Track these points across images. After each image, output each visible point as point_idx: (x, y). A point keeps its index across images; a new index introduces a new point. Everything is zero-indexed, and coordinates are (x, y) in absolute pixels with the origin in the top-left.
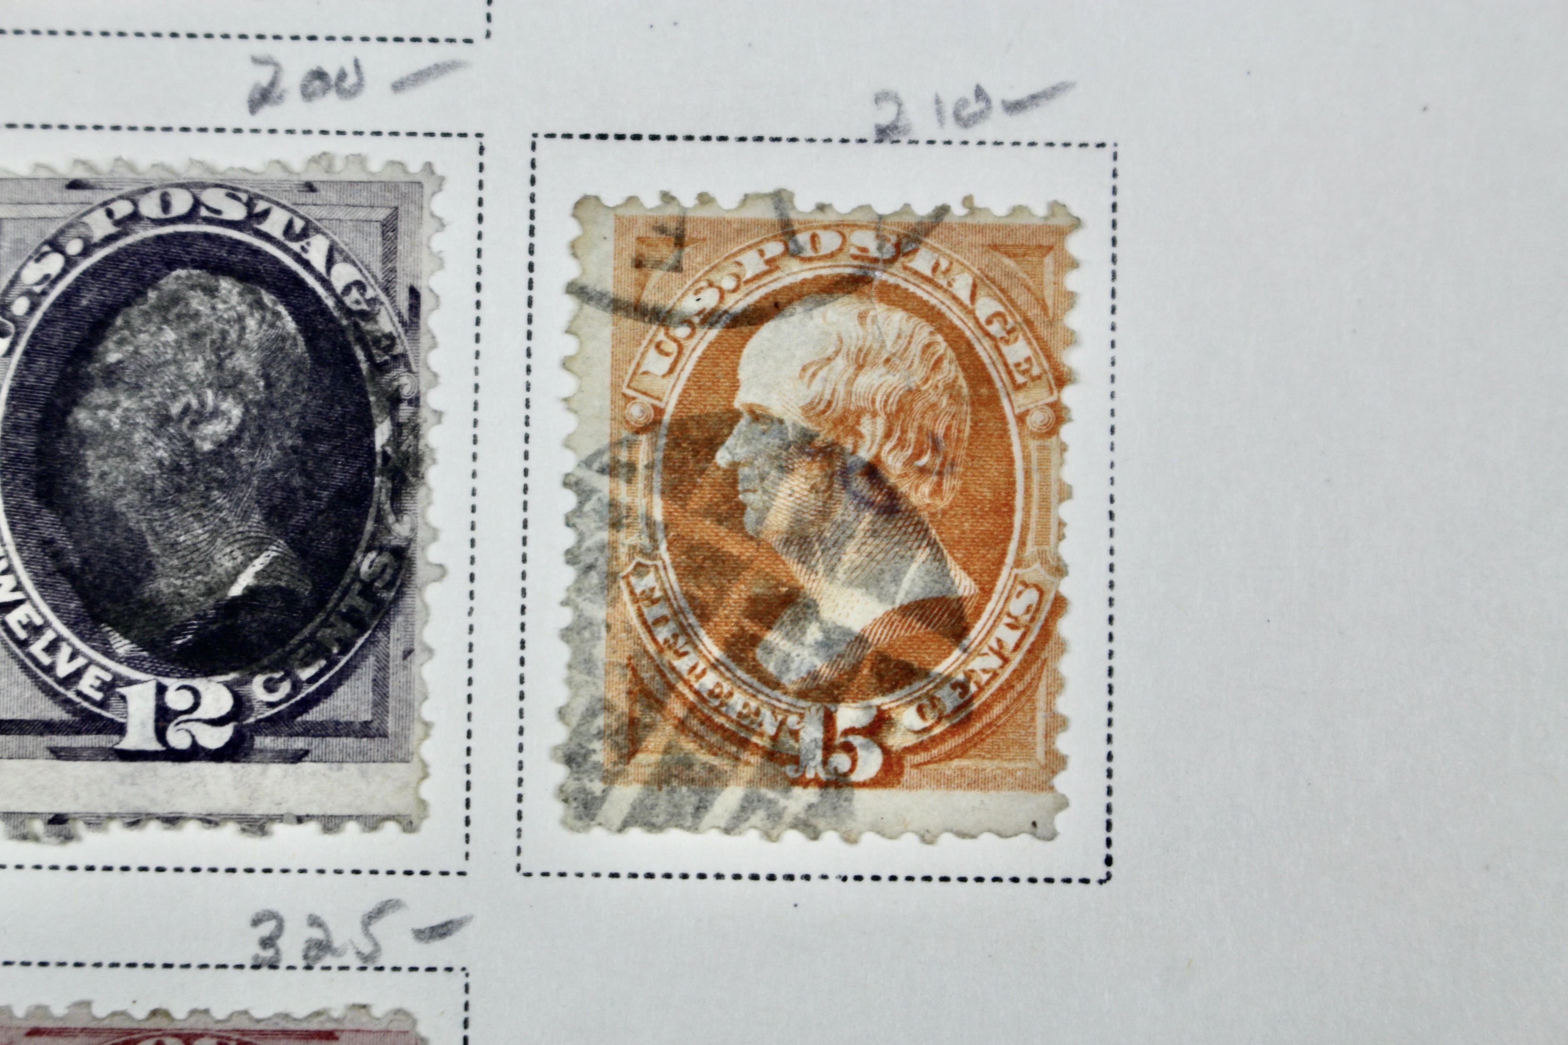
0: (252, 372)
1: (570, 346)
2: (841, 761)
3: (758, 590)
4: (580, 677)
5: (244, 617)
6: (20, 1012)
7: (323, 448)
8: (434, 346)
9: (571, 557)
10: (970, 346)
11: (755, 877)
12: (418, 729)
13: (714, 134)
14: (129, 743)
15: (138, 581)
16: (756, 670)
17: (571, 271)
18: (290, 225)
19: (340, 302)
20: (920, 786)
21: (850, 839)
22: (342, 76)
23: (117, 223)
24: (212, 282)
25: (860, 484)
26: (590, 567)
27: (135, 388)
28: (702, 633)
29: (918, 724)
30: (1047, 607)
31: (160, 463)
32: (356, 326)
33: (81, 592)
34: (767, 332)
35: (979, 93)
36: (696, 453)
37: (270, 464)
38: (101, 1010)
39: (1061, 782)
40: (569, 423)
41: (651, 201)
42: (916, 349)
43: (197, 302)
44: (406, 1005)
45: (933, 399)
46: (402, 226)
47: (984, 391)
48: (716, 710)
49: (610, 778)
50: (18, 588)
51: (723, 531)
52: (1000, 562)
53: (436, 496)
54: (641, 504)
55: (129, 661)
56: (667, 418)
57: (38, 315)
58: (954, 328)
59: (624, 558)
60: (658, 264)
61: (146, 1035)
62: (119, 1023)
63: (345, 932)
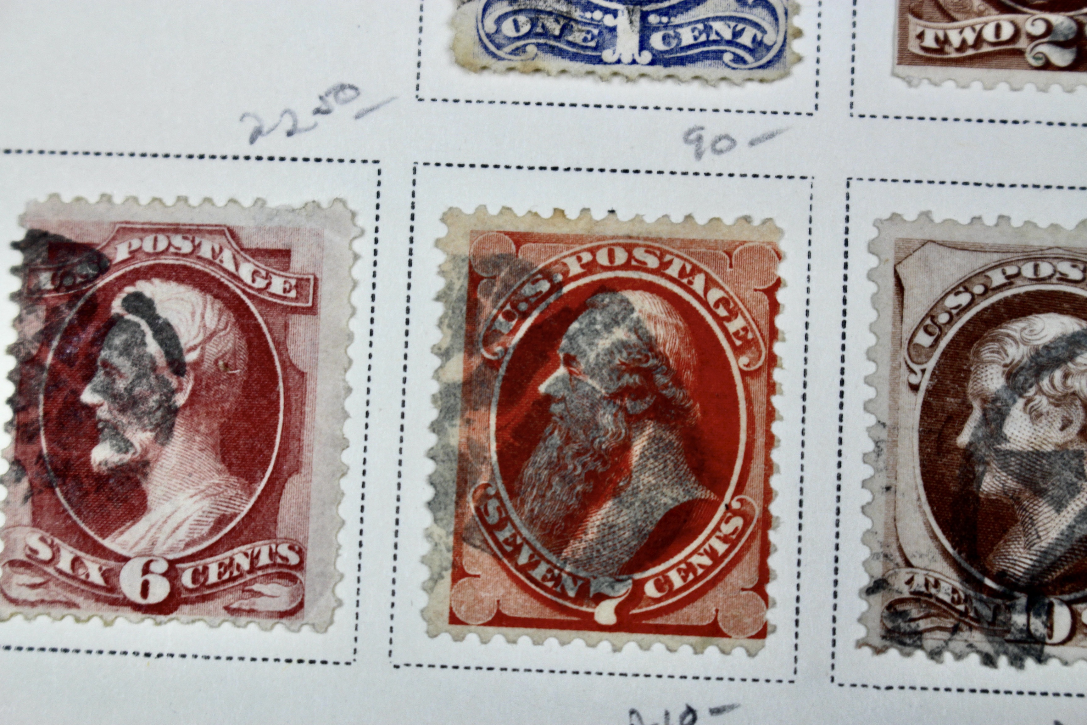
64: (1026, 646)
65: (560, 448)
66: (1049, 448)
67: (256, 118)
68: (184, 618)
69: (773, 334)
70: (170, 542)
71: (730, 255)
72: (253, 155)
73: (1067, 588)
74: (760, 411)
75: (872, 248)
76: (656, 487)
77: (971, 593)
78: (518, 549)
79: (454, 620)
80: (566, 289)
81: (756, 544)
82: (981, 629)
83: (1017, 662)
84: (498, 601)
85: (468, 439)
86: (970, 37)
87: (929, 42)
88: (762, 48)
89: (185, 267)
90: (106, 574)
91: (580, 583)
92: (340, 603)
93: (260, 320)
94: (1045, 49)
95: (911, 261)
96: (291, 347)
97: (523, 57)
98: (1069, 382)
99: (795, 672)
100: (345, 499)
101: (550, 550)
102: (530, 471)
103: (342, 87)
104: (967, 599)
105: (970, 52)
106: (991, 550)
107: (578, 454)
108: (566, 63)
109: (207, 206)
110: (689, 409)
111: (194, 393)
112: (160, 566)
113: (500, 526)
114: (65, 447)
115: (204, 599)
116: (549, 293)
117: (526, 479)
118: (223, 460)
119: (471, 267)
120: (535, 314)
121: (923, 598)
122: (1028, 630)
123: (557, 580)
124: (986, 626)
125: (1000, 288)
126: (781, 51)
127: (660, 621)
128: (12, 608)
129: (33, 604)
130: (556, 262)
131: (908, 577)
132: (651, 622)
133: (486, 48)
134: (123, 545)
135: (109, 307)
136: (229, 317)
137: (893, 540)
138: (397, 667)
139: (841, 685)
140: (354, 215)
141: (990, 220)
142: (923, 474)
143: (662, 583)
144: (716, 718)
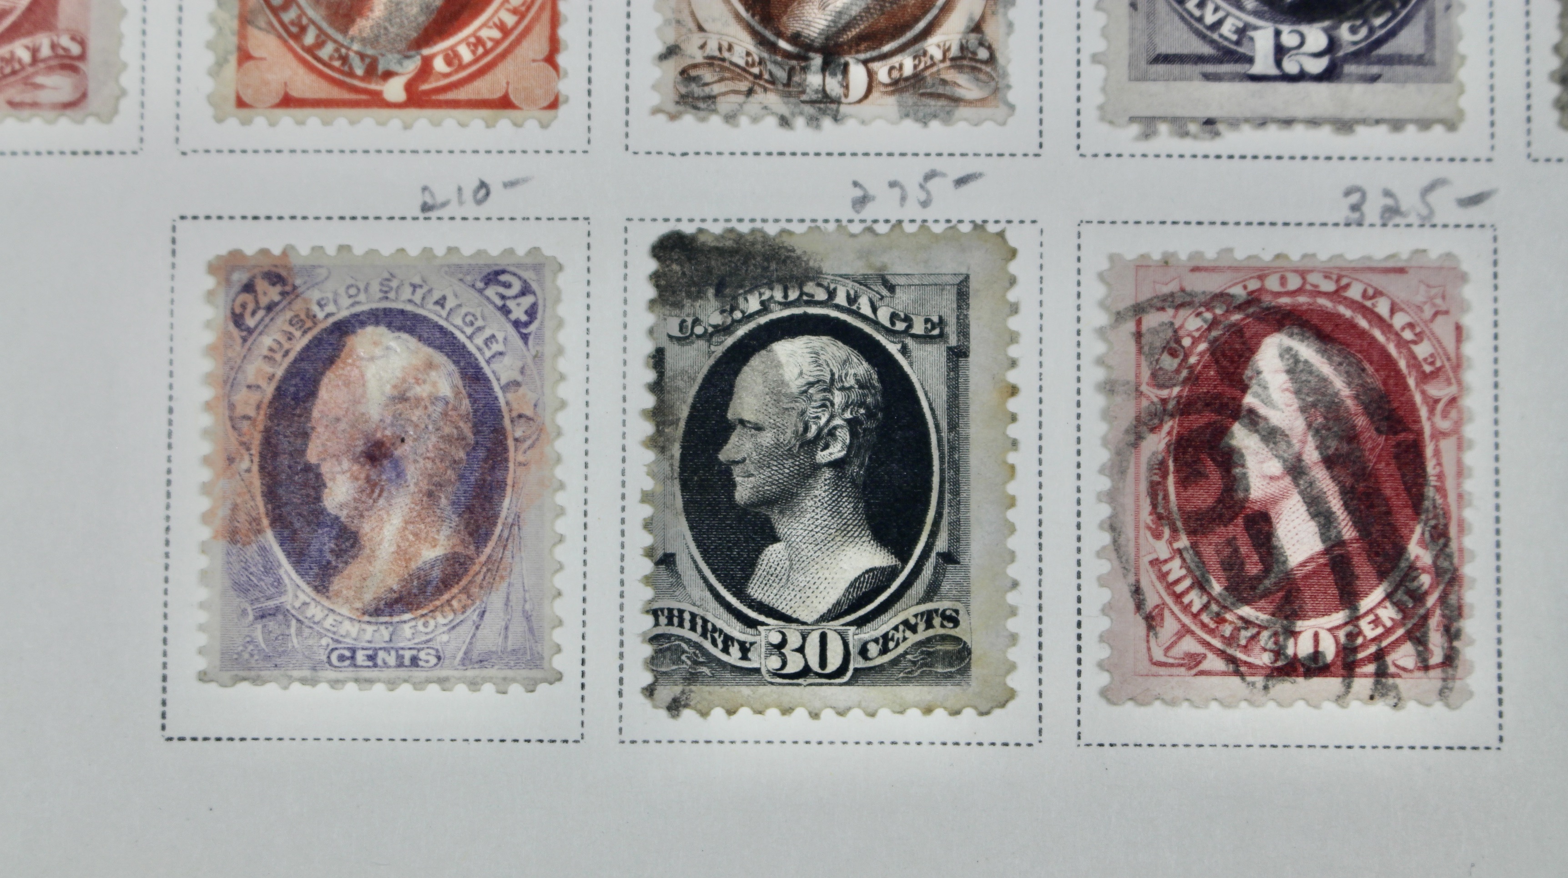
6: (1183, 256)
12: (1457, 60)
38: (1240, 255)
55: (1256, 13)
61: (1275, 270)
62: (1253, 263)
63: (1409, 200)
64: (822, 106)
73: (862, 47)
77: (765, 55)
78: (303, 29)
79: (241, 103)
81: (546, 16)
82: (777, 91)
83: (813, 122)
84: (286, 84)
91: (367, 61)
92: (123, 93)
99: (589, 142)
101: (337, 30)
104: (761, 62)
106: (785, 12)
113: (285, 7)
121: (716, 62)
122: (824, 90)
123: (344, 59)
124: (781, 87)
127: (451, 96)
131: (701, 42)
132: (442, 97)
138: (184, 154)
139: (635, 153)
143: (451, 58)
144: (511, 191)
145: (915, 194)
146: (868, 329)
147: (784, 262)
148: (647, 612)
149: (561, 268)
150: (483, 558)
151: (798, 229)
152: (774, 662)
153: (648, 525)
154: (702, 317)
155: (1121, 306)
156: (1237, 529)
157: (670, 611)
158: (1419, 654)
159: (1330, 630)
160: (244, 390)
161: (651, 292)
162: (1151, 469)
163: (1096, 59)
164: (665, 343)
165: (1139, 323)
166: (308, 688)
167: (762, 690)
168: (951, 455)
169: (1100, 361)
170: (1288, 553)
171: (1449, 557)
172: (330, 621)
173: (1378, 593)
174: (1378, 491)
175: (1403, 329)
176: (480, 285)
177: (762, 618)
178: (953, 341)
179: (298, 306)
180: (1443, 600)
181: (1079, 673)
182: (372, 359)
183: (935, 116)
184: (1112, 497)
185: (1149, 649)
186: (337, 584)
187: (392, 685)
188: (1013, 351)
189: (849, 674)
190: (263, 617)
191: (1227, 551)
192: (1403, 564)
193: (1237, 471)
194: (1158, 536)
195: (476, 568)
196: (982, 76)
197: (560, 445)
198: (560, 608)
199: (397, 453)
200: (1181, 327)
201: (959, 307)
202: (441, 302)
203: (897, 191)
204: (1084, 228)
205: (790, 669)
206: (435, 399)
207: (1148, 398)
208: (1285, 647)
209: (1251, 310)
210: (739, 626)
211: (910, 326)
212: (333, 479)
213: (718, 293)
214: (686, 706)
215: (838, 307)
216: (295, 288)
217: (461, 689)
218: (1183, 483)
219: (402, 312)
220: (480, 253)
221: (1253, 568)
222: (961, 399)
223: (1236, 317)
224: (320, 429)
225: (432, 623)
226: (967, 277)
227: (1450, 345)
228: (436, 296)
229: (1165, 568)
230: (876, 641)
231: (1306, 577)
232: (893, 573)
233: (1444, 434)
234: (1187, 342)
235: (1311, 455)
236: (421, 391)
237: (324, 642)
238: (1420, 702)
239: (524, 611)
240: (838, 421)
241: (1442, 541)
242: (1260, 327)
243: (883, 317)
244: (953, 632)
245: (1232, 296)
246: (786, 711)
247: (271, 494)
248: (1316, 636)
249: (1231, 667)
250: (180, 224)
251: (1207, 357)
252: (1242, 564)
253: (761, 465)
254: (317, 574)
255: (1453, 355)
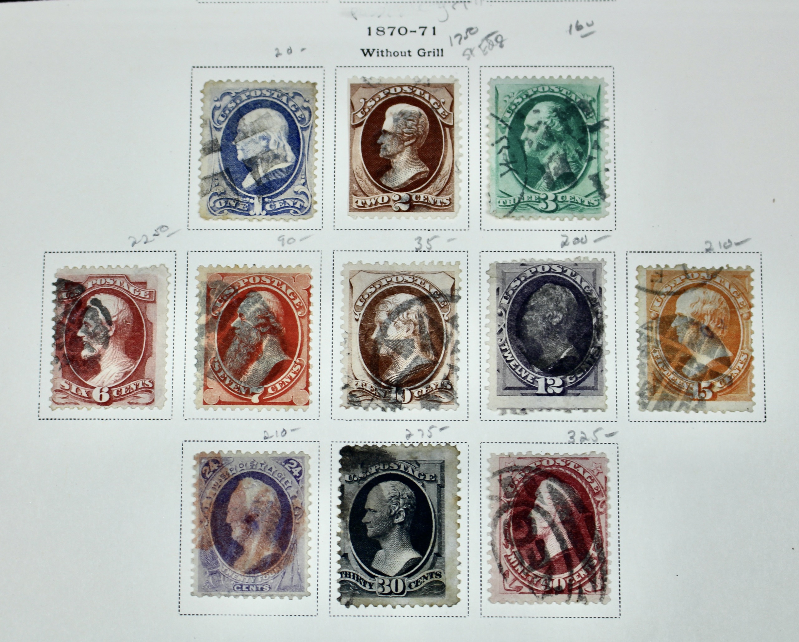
0: (564, 307)
1: (636, 300)
2: (703, 395)
3: (682, 356)
4: (642, 376)
5: (564, 363)
6: (515, 454)
7: (581, 324)
8: (605, 300)
9: (639, 348)
10: (729, 299)
11: (683, 422)
12: (605, 388)
13: (668, 251)
14: (539, 392)
15: (540, 355)
16: (682, 374)
17: (636, 283)
18: (572, 273)
19: (584, 290)
20: (721, 400)
21: (705, 413)
22: (582, 239)
23: (532, 273)
24: (554, 286)
25: (705, 331)
26: (643, 351)
27: (538, 311)
28: (670, 366)
29: (720, 386)
30: (749, 359)
31: (544, 328)
32: (588, 296)
33: (527, 357)
34: (682, 297)
35: (729, 241)
36: (667, 324)
37: (569, 328)
38: (534, 453)
39: (754, 399)
40: (637, 318)
41: (654, 267)
42: (717, 300)
43: (551, 291)
44: (604, 452)
45: (721, 311)
46: (597, 273)
47: (733, 309)
48: (674, 383)
49: (650, 399)
50: (513, 357)
51: (673, 342)
52: (738, 348)
53: (607, 335)
54: (654, 336)
55: (538, 373)
56: (660, 316)
57: (515, 294)
58: (725, 295)
59: (651, 348)
60: (657, 281)
61: (544, 459)
62: (538, 456)
63: (590, 435)
64: (396, 404)
65: (239, 345)
66: (402, 338)
67: (134, 238)
68: (114, 406)
69: (309, 303)
70: (109, 381)
71: (294, 278)
72: (133, 251)
73: (409, 384)
74: (305, 329)
75: (342, 274)
76: (271, 356)
77: (377, 387)
78: (225, 379)
79: (205, 403)
80: (239, 291)
81: (305, 374)
82: (381, 399)
83: (393, 409)
84: (219, 397)
85: (208, 343)
86: (373, 202)
87: (360, 204)
88: (303, 208)
89: (111, 289)
90: (88, 393)
92: (166, 399)
93: (137, 306)
94: (399, 205)
95: (355, 277)
96: (148, 315)
97: (223, 214)
98: (409, 316)
99: (319, 416)
100: (167, 365)
101: (236, 379)
102: (228, 353)
103: (163, 227)
104: (376, 390)
105: (374, 207)
106: (383, 373)
107: (245, 346)
108: (237, 216)
109: (118, 268)
110: (281, 330)
111: (115, 331)
112: (106, 390)
113: (219, 371)
114: (72, 351)
115: (121, 400)
116: (234, 293)
117: (227, 355)
118: (126, 353)
119: (207, 285)
120: (229, 300)
121: (361, 390)
122: (396, 399)
123: (239, 389)
125: (385, 286)
126: (310, 209)
127: (273, 401)
128: (57, 406)
129: (63, 404)
130: (236, 283)
131: (356, 383)
132: (271, 401)
133: (210, 212)
134: (93, 383)
135: (86, 304)
136: (126, 305)
137: (351, 371)
138: (186, 420)
139: (334, 420)
140: (167, 269)
141: (381, 263)
142: (360, 349)
143: (274, 388)
144: (293, 432)
145: (427, 433)
146: (411, 478)
147: (383, 456)
148: (339, 573)
149: (310, 458)
150: (284, 555)
151: (388, 445)
152: (381, 590)
153: (339, 544)
154: (356, 475)
155: (495, 471)
156: (533, 545)
157: (346, 572)
158: (593, 586)
159: (564, 578)
160: (206, 499)
161: (340, 466)
162: (504, 525)
163: (486, 388)
164: (344, 483)
165: (500, 476)
166: (227, 598)
167: (377, 599)
168: (439, 520)
169: (488, 489)
170: (550, 553)
171: (603, 554)
172: (234, 576)
173: (580, 566)
174: (579, 532)
175: (587, 478)
176: (283, 464)
177: (376, 575)
178: (439, 482)
179: (223, 470)
180: (601, 568)
181: (481, 593)
182: (248, 488)
183: (433, 408)
184: (492, 534)
185: (504, 585)
186: (236, 563)
187: (254, 597)
188: (459, 485)
189: (405, 593)
190: (212, 574)
191: (530, 552)
192: (588, 557)
193: (533, 525)
194: (507, 547)
195: (282, 558)
196: (448, 394)
197: (309, 517)
198: (310, 571)
199: (256, 520)
200: (514, 478)
201: (441, 471)
202: (270, 469)
203: (421, 432)
204: (483, 445)
205: (386, 592)
206: (268, 502)
207: (503, 501)
208: (549, 584)
209: (537, 472)
210: (369, 577)
211: (425, 478)
212: (235, 528)
213: (362, 467)
214: (352, 604)
215: (401, 471)
216: (222, 464)
217: (277, 598)
218: (515, 530)
219: (258, 473)
220: (283, 453)
221: (538, 558)
222: (442, 502)
223: (533, 474)
224: (231, 512)
225: (268, 576)
226: (444, 461)
227: (603, 483)
228: (269, 467)
229: (509, 558)
230: (414, 582)
231: (556, 561)
232: (419, 560)
233: (601, 513)
234: (516, 483)
235: (558, 520)
236: (264, 499)
237: (232, 582)
238: (594, 602)
239: (298, 573)
240: (401, 509)
241: (601, 549)
242: (540, 478)
243: (416, 474)
244: (439, 579)
245: (531, 467)
246: (384, 606)
247: (214, 533)
248: (559, 580)
249: (531, 591)
250: (184, 443)
251: (523, 488)
252: (535, 557)
253: (376, 524)
254: (230, 561)
255: (604, 487)
